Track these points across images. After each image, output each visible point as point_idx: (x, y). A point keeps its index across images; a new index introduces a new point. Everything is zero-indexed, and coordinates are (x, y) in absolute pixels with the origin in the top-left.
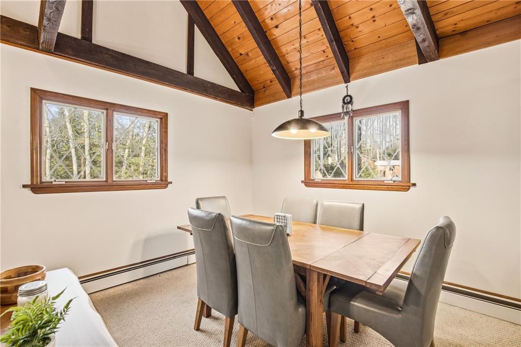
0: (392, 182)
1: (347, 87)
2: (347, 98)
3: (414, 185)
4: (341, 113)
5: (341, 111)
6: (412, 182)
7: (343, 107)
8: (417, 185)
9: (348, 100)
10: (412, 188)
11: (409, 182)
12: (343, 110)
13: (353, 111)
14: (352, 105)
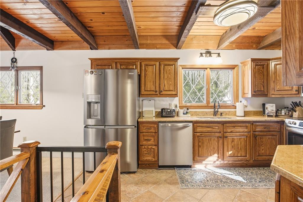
0: (35, 105)
1: (14, 53)
2: (14, 59)
3: (44, 106)
4: (10, 67)
5: (10, 66)
6: (43, 105)
7: (11, 64)
8: (46, 106)
9: (14, 60)
10: (43, 108)
11: (42, 105)
12: (11, 65)
13: (17, 67)
14: (16, 63)
